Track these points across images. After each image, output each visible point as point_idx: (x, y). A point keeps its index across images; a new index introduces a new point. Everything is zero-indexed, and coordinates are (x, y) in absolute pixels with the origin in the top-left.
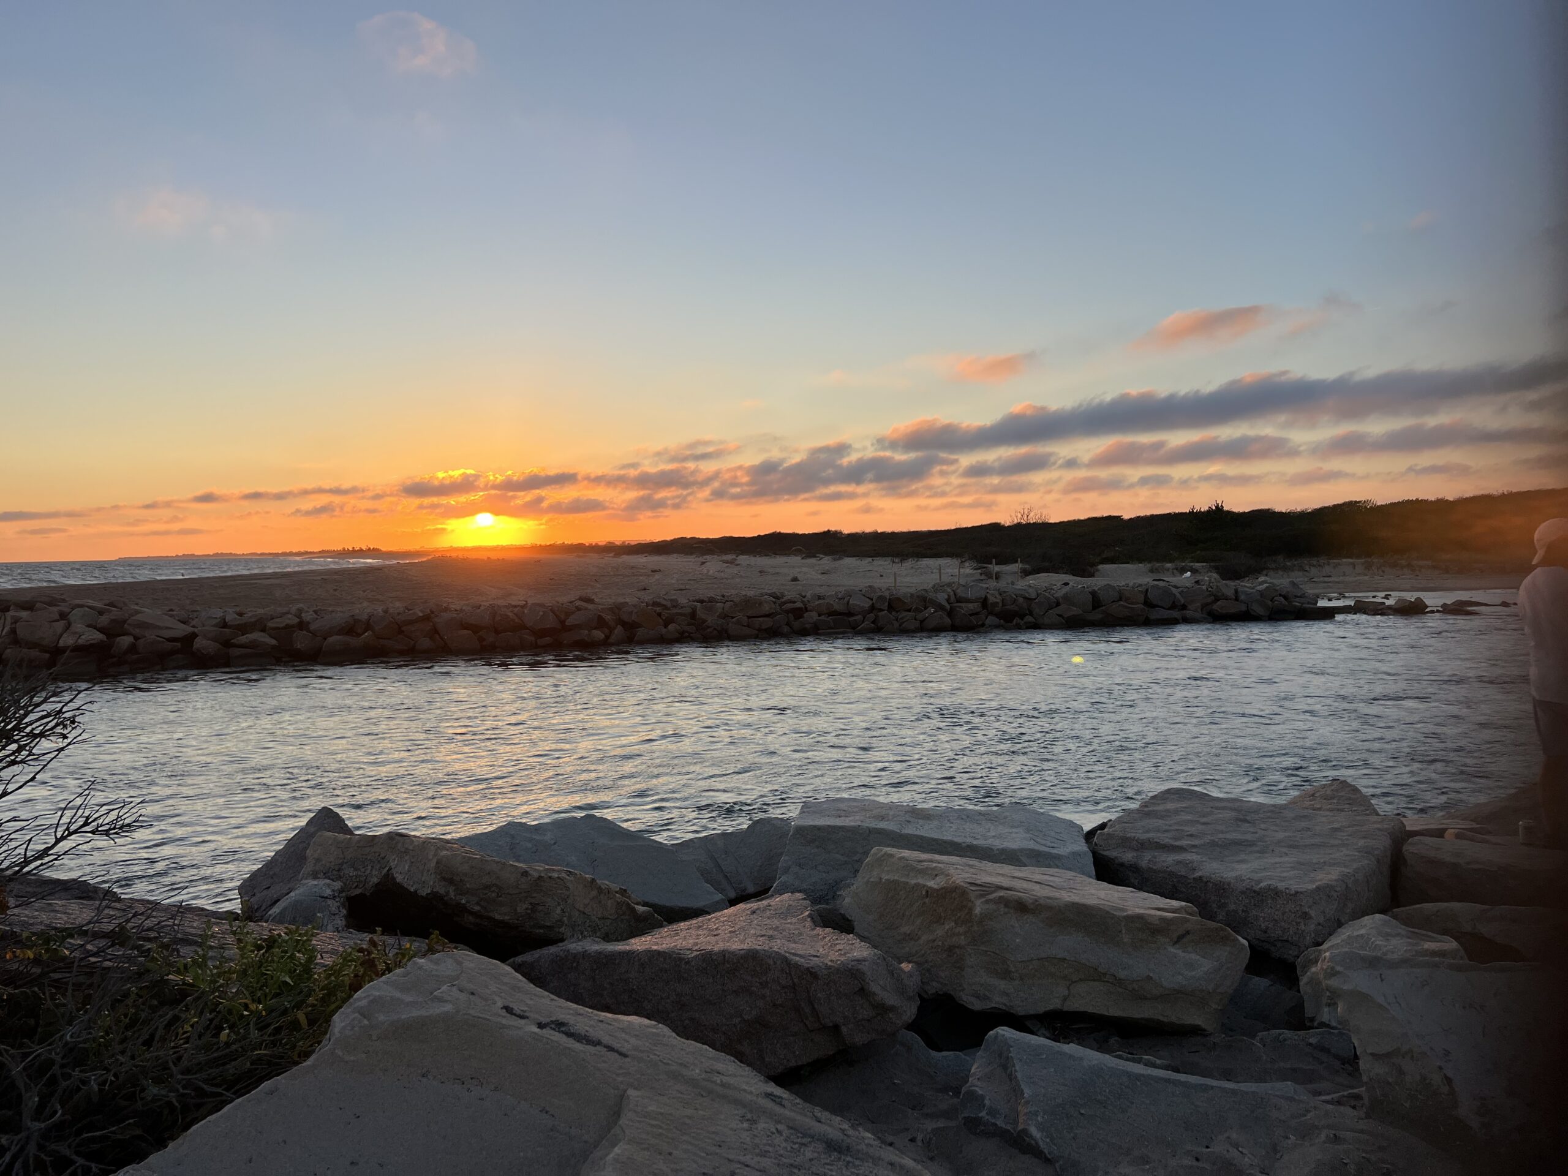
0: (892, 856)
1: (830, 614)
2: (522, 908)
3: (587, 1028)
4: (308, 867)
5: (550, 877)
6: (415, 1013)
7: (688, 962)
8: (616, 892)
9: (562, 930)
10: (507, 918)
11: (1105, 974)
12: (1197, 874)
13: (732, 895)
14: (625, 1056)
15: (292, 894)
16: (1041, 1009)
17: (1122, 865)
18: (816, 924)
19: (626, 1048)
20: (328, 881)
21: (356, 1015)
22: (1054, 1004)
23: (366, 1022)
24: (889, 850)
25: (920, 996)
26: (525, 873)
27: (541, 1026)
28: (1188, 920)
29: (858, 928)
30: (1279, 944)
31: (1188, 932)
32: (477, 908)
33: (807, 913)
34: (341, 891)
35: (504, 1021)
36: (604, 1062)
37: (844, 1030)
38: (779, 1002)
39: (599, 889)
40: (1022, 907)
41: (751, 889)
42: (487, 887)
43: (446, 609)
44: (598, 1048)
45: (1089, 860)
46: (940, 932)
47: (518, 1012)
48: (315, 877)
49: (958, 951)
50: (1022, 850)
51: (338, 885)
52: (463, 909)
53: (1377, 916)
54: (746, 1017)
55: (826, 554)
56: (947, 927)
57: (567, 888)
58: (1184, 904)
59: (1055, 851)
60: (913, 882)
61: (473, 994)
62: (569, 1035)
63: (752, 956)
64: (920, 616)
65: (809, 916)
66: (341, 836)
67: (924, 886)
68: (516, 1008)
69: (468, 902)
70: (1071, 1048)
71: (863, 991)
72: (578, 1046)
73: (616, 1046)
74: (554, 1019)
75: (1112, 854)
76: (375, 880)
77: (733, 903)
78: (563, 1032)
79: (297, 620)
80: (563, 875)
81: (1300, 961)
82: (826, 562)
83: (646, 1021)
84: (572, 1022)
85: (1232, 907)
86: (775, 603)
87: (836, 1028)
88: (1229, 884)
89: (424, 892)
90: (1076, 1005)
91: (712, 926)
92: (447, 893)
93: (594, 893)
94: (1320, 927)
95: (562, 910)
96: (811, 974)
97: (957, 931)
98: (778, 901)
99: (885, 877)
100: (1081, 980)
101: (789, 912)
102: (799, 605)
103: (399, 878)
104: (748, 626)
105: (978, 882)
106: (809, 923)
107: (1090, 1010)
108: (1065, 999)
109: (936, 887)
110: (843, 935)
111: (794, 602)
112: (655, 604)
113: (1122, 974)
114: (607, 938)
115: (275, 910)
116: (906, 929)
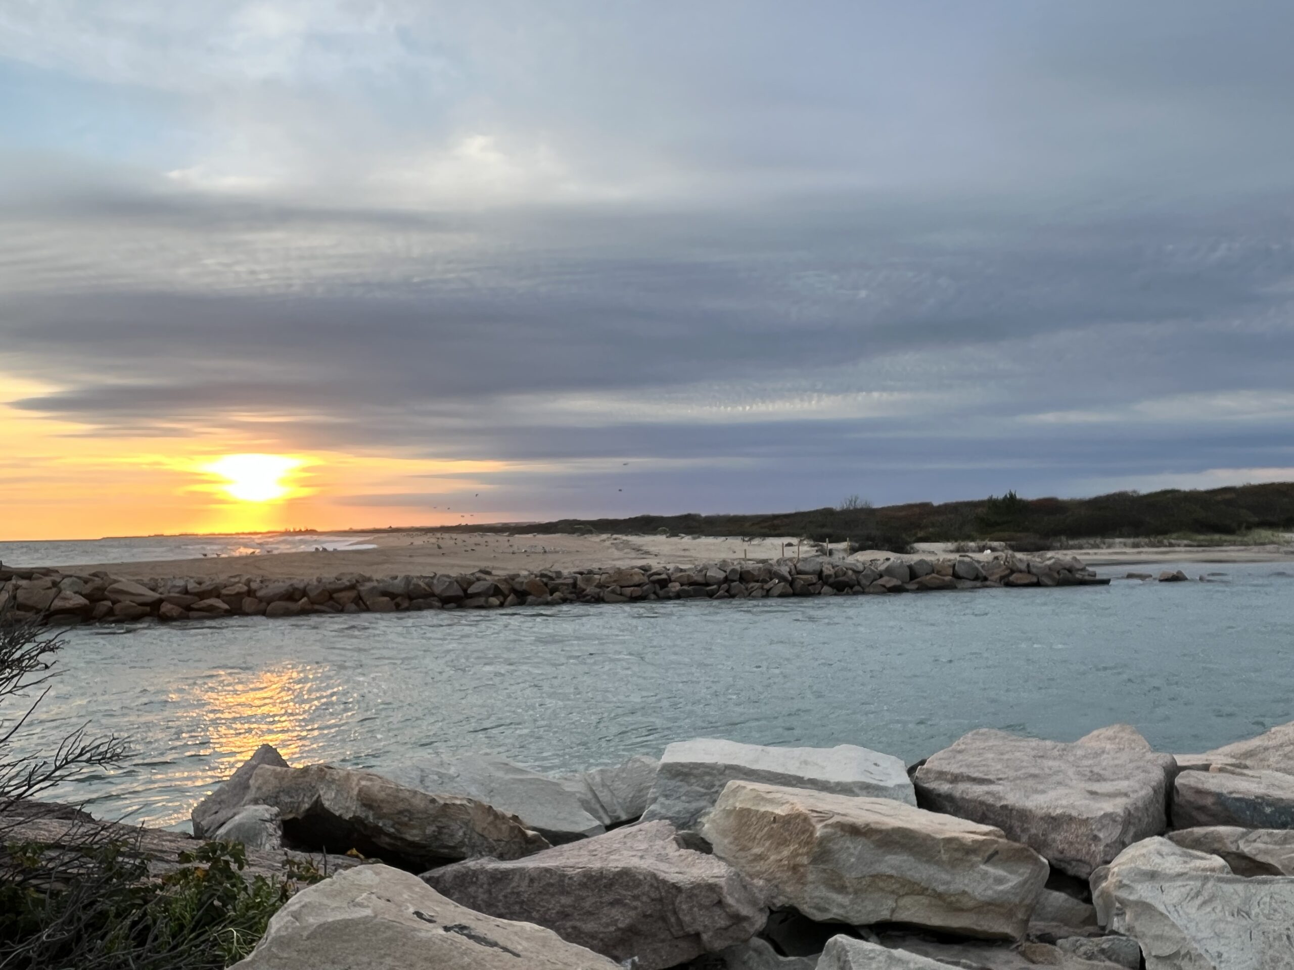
0: (744, 787)
1: (690, 584)
2: (430, 830)
3: (486, 932)
4: (252, 794)
5: (454, 804)
6: (339, 916)
7: (570, 878)
8: (510, 818)
9: (464, 850)
10: (417, 839)
11: (927, 889)
12: (1003, 803)
13: (608, 822)
14: (518, 956)
15: (237, 818)
16: (873, 919)
17: (939, 795)
18: (680, 846)
19: (519, 948)
20: (266, 807)
21: (290, 918)
22: (884, 914)
23: (298, 924)
24: (742, 783)
25: (769, 908)
26: (433, 801)
27: (447, 929)
28: (996, 842)
29: (715, 849)
30: (1074, 863)
31: (996, 853)
32: (392, 830)
33: (672, 837)
34: (277, 815)
35: (415, 925)
36: (500, 961)
37: (705, 937)
38: (649, 912)
39: (496, 816)
40: (854, 831)
41: (624, 817)
42: (401, 812)
43: (369, 579)
44: (496, 948)
45: (911, 791)
46: (786, 853)
47: (428, 917)
48: (256, 802)
49: (802, 870)
50: (854, 783)
51: (275, 810)
52: (379, 831)
53: (1157, 839)
54: (620, 925)
55: (687, 534)
56: (792, 848)
57: (469, 814)
58: (991, 828)
59: (882, 784)
60: (762, 809)
61: (388, 901)
62: (470, 937)
63: (625, 873)
64: (766, 586)
65: (675, 839)
66: (279, 769)
67: (772, 813)
68: (426, 913)
69: (385, 825)
70: (899, 952)
71: (720, 903)
72: (477, 947)
73: (510, 947)
74: (457, 923)
75: (932, 785)
76: (307, 806)
77: (609, 828)
78: (465, 935)
79: (245, 588)
80: (465, 802)
81: (1091, 878)
82: (686, 540)
83: (536, 927)
84: (473, 926)
85: (1033, 831)
86: (643, 575)
87: (698, 935)
88: (1030, 811)
89: (347, 816)
90: (904, 916)
91: (591, 847)
92: (367, 817)
93: (491, 818)
94: (1108, 849)
95: (465, 834)
96: (676, 888)
97: (800, 851)
98: (646, 826)
99: (738, 805)
100: (907, 894)
101: (658, 835)
102: (664, 576)
103: (327, 804)
104: (621, 594)
105: (818, 810)
106: (675, 846)
107: (915, 920)
108: (893, 911)
109: (783, 814)
110: (704, 855)
111: (660, 574)
112: (543, 575)
113: (941, 888)
114: (502, 857)
115: (222, 831)
116: (757, 850)
